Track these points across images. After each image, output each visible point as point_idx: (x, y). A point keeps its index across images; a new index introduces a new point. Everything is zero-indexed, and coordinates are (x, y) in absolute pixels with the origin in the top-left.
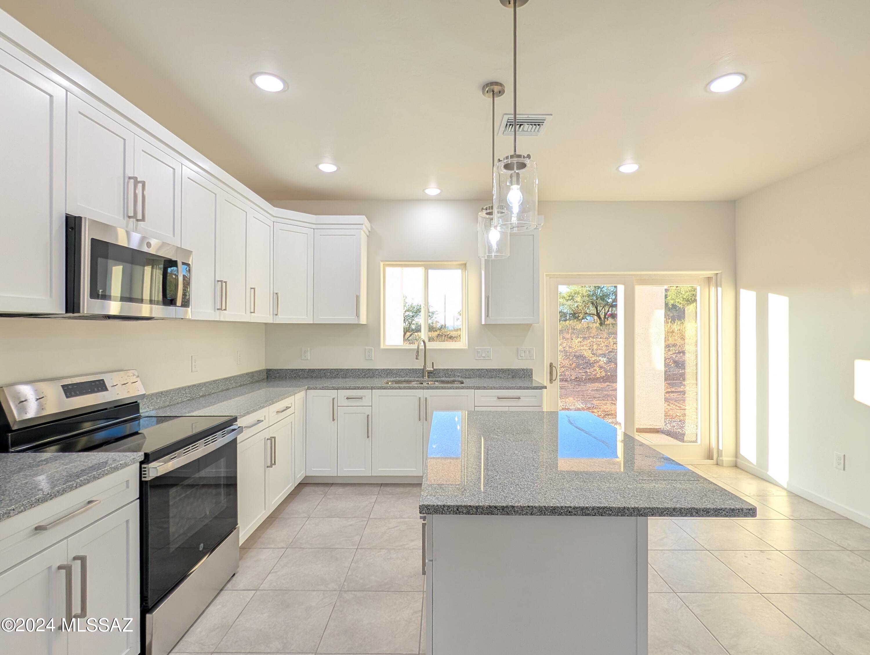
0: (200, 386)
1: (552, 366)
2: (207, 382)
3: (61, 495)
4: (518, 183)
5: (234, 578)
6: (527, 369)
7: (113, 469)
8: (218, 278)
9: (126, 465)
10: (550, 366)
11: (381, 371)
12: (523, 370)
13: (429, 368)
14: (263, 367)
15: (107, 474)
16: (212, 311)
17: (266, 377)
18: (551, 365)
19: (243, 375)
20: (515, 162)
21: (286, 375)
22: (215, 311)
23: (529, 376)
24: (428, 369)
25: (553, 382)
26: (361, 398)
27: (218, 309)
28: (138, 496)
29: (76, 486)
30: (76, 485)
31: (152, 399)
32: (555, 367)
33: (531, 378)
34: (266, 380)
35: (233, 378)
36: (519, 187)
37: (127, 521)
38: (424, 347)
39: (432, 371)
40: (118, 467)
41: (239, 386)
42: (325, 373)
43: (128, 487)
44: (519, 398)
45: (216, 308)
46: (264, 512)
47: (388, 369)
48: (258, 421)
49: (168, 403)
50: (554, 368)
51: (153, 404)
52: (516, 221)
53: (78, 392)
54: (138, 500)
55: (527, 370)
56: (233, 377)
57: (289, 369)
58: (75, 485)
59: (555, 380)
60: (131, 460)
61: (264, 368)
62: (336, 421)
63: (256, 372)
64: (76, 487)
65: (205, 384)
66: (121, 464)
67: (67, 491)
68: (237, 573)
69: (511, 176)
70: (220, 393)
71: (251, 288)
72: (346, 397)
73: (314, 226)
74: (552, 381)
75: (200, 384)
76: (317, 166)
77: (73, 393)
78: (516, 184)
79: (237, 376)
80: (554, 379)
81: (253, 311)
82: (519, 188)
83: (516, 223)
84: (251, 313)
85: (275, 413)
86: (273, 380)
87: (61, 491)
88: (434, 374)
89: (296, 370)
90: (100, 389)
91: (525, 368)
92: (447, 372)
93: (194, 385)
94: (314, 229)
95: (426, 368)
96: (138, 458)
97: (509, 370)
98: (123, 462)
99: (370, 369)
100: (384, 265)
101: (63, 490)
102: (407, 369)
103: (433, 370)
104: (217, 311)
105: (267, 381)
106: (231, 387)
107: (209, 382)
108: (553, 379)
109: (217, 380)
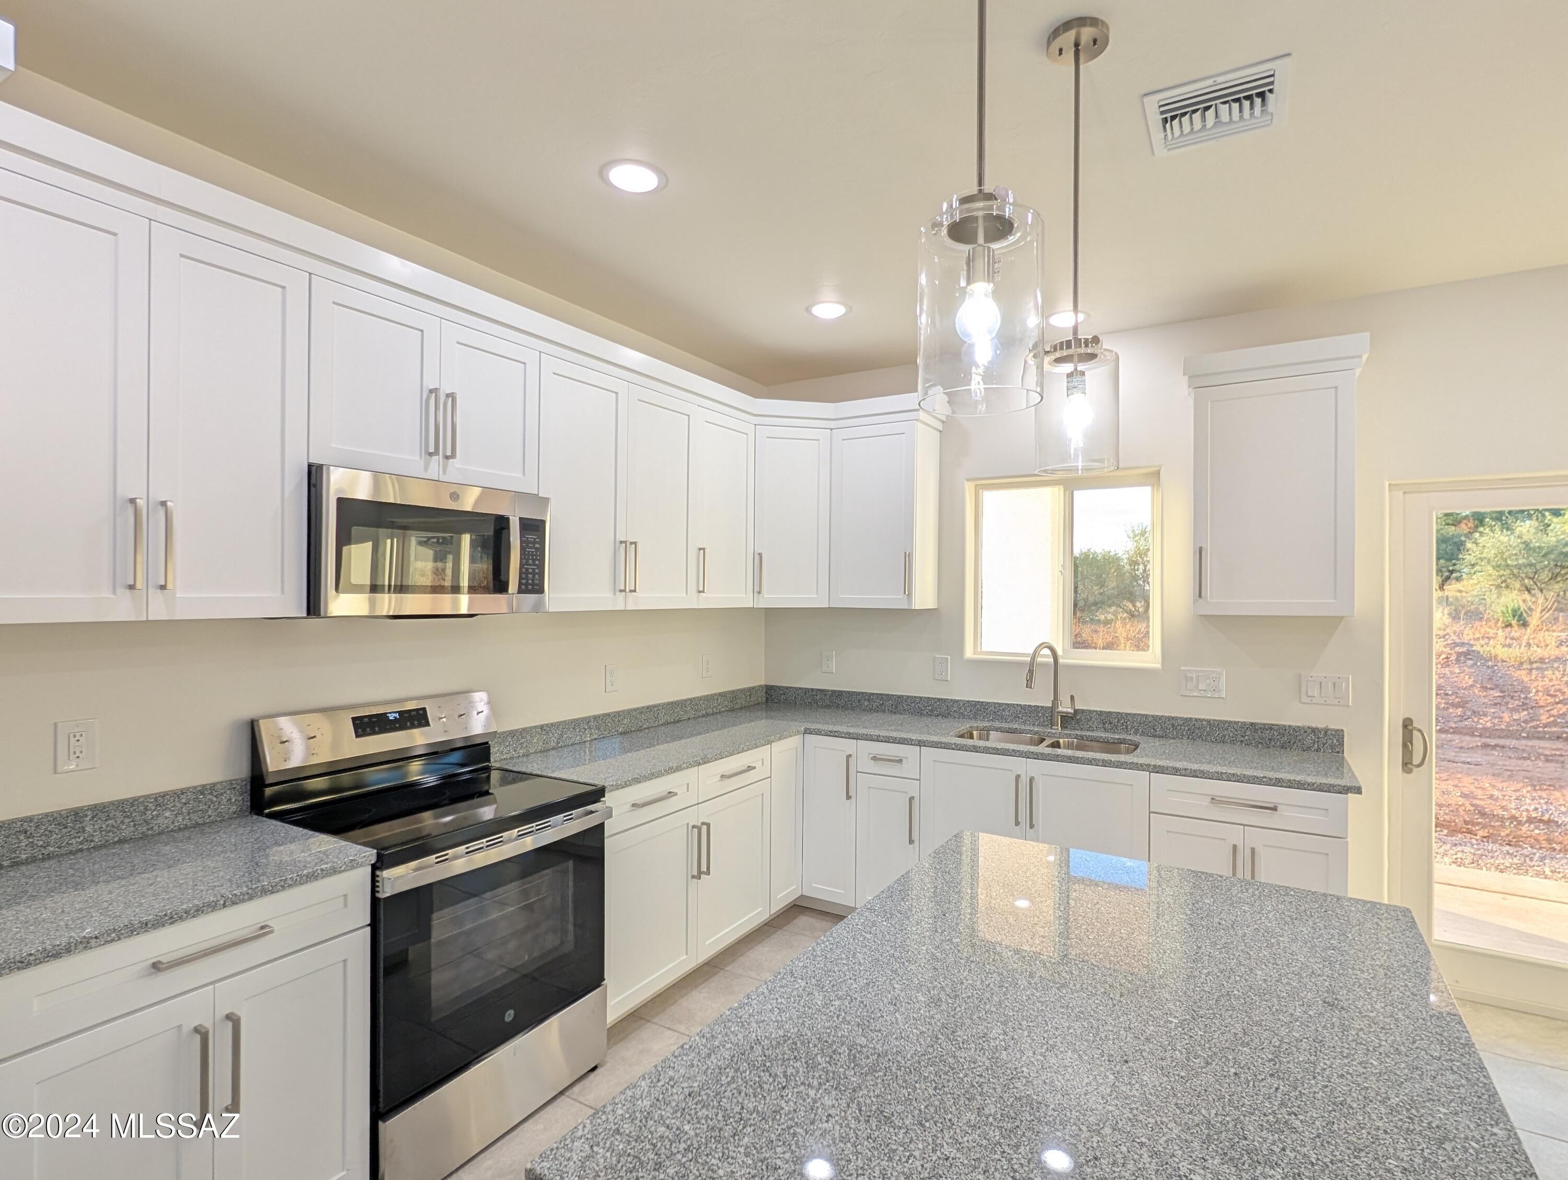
0: (619, 716)
1: (1410, 727)
2: (635, 710)
3: (193, 917)
4: (990, 277)
5: (592, 1075)
6: (1326, 731)
7: (304, 878)
8: (621, 537)
9: (335, 871)
10: (1405, 726)
11: (964, 705)
12: (1314, 730)
13: (1065, 707)
14: (759, 679)
15: (290, 886)
16: (610, 595)
17: (764, 699)
18: (1407, 724)
19: (712, 696)
20: (980, 214)
21: (795, 698)
22: (615, 594)
23: (1332, 747)
24: (1060, 709)
25: (1415, 770)
26: (900, 761)
27: (621, 591)
28: (369, 922)
29: (224, 904)
30: (225, 902)
31: (523, 738)
32: (1420, 731)
33: (1338, 752)
34: (764, 706)
35: (689, 702)
36: (990, 287)
37: (345, 961)
38: (1052, 660)
39: (1071, 713)
40: (316, 874)
41: (703, 716)
42: (859, 701)
43: (346, 905)
44: (1274, 809)
45: (617, 589)
46: (685, 957)
47: (978, 702)
48: (669, 793)
49: (553, 744)
50: (1416, 735)
51: (524, 745)
52: (981, 383)
53: (377, 729)
54: (369, 928)
55: (1326, 733)
56: (691, 700)
57: (800, 688)
58: (222, 902)
59: (1419, 766)
60: (345, 863)
61: (763, 683)
62: (853, 800)
63: (742, 691)
64: (224, 906)
65: (629, 712)
66: (322, 870)
67: (205, 912)
68: (602, 1066)
69: (969, 261)
70: (663, 728)
71: (700, 549)
72: (872, 756)
73: (832, 424)
74: (1410, 766)
75: (618, 712)
76: (808, 310)
77: (368, 729)
78: (984, 281)
79: (700, 699)
80: (1416, 761)
81: (701, 589)
82: (990, 291)
83: (983, 391)
84: (700, 592)
85: (718, 777)
86: (776, 705)
87: (192, 912)
88: (1078, 721)
89: (812, 690)
90: (416, 722)
91: (1321, 726)
92: (1108, 720)
93: (608, 715)
94: (831, 429)
95: (1058, 708)
96: (364, 860)
97: (1271, 729)
98: (329, 866)
99: (942, 699)
100: (976, 486)
101: (197, 910)
102: (1017, 705)
103: (1072, 711)
104: (618, 593)
105: (767, 706)
106: (686, 717)
107: (638, 709)
108: (1414, 763)
109: (654, 706)
